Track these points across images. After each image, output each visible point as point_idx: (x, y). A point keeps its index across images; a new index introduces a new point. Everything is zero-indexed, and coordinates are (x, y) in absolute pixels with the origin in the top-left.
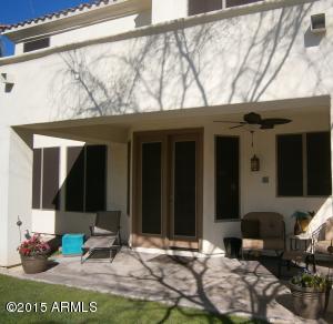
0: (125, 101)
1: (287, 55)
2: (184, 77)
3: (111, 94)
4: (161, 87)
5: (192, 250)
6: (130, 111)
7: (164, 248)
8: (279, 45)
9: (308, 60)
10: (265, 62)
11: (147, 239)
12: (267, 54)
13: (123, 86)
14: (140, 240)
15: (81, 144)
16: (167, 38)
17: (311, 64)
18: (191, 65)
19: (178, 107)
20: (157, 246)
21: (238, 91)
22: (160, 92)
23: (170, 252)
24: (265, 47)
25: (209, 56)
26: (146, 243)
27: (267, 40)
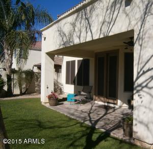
0: (71, 40)
1: (119, 12)
2: (86, 29)
3: (68, 38)
4: (80, 34)
5: (114, 104)
6: (72, 44)
7: (105, 102)
8: (116, 8)
9: (126, 13)
10: (111, 17)
11: (99, 98)
12: (112, 13)
13: (70, 34)
14: (97, 98)
15: (82, 59)
16: (82, 13)
17: (127, 15)
18: (89, 23)
19: (84, 41)
20: (102, 101)
21: (102, 32)
22: (80, 36)
23: (106, 104)
24: (111, 10)
25: (94, 18)
26: (99, 100)
27: (112, 6)
